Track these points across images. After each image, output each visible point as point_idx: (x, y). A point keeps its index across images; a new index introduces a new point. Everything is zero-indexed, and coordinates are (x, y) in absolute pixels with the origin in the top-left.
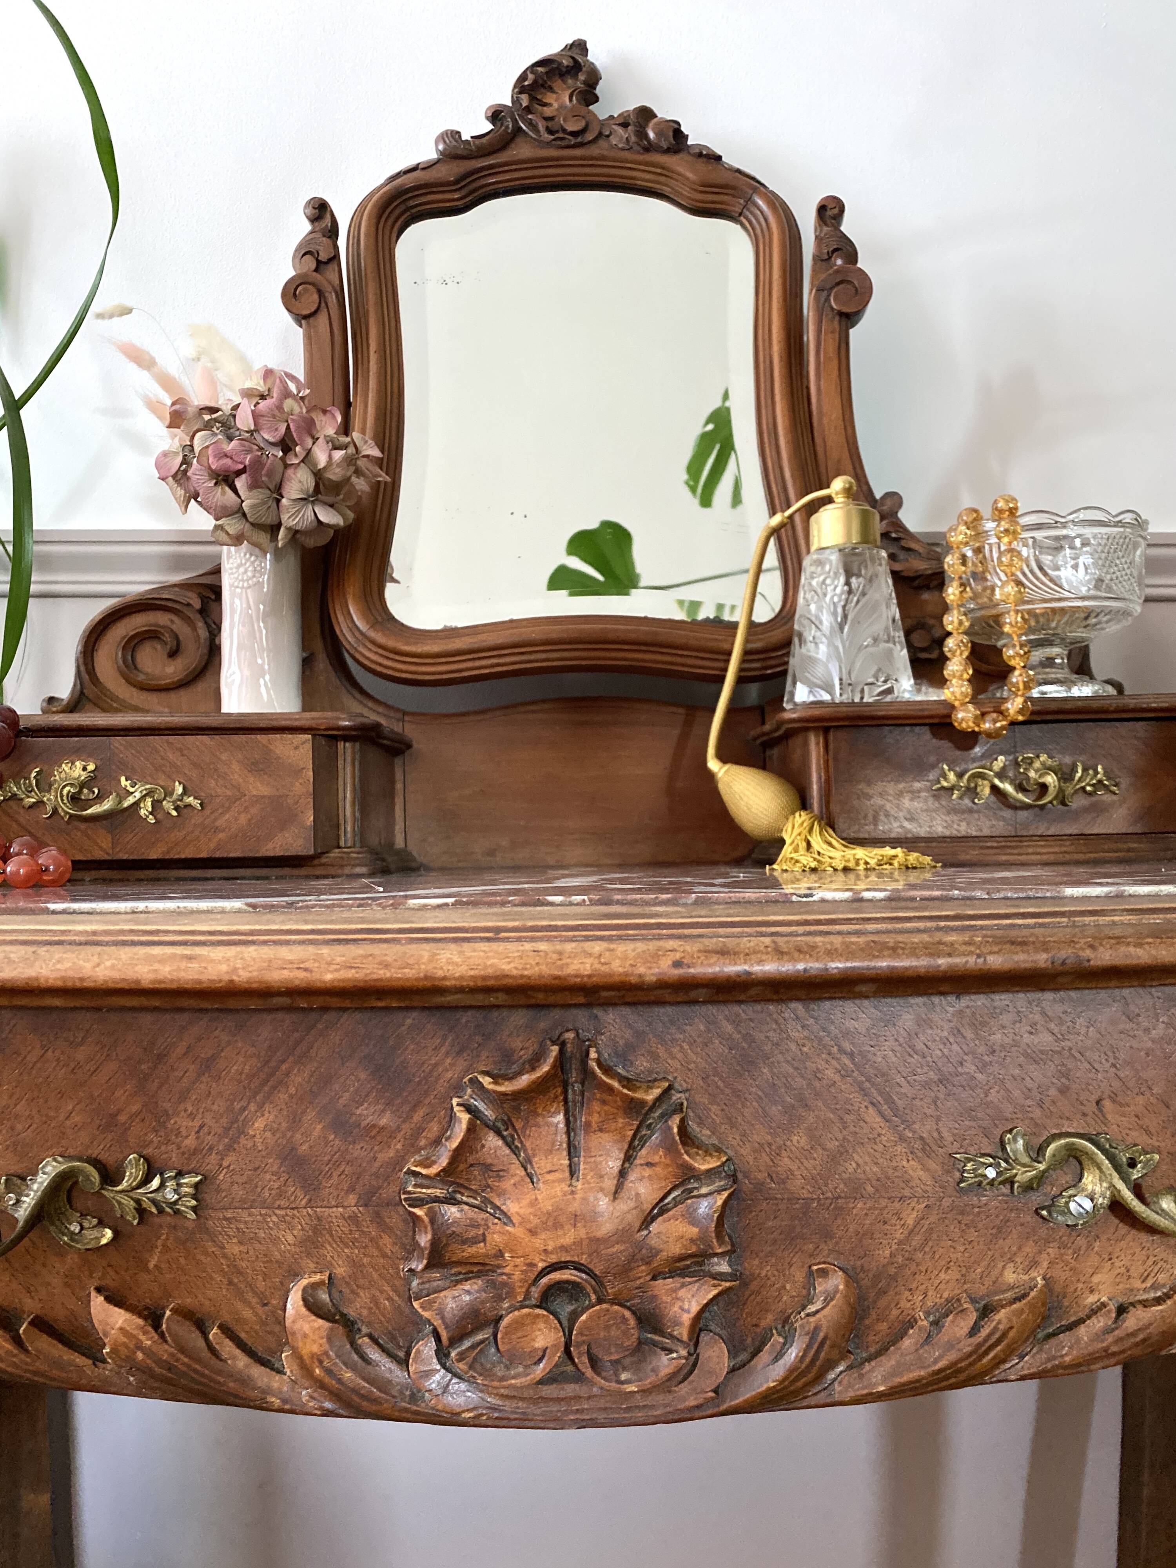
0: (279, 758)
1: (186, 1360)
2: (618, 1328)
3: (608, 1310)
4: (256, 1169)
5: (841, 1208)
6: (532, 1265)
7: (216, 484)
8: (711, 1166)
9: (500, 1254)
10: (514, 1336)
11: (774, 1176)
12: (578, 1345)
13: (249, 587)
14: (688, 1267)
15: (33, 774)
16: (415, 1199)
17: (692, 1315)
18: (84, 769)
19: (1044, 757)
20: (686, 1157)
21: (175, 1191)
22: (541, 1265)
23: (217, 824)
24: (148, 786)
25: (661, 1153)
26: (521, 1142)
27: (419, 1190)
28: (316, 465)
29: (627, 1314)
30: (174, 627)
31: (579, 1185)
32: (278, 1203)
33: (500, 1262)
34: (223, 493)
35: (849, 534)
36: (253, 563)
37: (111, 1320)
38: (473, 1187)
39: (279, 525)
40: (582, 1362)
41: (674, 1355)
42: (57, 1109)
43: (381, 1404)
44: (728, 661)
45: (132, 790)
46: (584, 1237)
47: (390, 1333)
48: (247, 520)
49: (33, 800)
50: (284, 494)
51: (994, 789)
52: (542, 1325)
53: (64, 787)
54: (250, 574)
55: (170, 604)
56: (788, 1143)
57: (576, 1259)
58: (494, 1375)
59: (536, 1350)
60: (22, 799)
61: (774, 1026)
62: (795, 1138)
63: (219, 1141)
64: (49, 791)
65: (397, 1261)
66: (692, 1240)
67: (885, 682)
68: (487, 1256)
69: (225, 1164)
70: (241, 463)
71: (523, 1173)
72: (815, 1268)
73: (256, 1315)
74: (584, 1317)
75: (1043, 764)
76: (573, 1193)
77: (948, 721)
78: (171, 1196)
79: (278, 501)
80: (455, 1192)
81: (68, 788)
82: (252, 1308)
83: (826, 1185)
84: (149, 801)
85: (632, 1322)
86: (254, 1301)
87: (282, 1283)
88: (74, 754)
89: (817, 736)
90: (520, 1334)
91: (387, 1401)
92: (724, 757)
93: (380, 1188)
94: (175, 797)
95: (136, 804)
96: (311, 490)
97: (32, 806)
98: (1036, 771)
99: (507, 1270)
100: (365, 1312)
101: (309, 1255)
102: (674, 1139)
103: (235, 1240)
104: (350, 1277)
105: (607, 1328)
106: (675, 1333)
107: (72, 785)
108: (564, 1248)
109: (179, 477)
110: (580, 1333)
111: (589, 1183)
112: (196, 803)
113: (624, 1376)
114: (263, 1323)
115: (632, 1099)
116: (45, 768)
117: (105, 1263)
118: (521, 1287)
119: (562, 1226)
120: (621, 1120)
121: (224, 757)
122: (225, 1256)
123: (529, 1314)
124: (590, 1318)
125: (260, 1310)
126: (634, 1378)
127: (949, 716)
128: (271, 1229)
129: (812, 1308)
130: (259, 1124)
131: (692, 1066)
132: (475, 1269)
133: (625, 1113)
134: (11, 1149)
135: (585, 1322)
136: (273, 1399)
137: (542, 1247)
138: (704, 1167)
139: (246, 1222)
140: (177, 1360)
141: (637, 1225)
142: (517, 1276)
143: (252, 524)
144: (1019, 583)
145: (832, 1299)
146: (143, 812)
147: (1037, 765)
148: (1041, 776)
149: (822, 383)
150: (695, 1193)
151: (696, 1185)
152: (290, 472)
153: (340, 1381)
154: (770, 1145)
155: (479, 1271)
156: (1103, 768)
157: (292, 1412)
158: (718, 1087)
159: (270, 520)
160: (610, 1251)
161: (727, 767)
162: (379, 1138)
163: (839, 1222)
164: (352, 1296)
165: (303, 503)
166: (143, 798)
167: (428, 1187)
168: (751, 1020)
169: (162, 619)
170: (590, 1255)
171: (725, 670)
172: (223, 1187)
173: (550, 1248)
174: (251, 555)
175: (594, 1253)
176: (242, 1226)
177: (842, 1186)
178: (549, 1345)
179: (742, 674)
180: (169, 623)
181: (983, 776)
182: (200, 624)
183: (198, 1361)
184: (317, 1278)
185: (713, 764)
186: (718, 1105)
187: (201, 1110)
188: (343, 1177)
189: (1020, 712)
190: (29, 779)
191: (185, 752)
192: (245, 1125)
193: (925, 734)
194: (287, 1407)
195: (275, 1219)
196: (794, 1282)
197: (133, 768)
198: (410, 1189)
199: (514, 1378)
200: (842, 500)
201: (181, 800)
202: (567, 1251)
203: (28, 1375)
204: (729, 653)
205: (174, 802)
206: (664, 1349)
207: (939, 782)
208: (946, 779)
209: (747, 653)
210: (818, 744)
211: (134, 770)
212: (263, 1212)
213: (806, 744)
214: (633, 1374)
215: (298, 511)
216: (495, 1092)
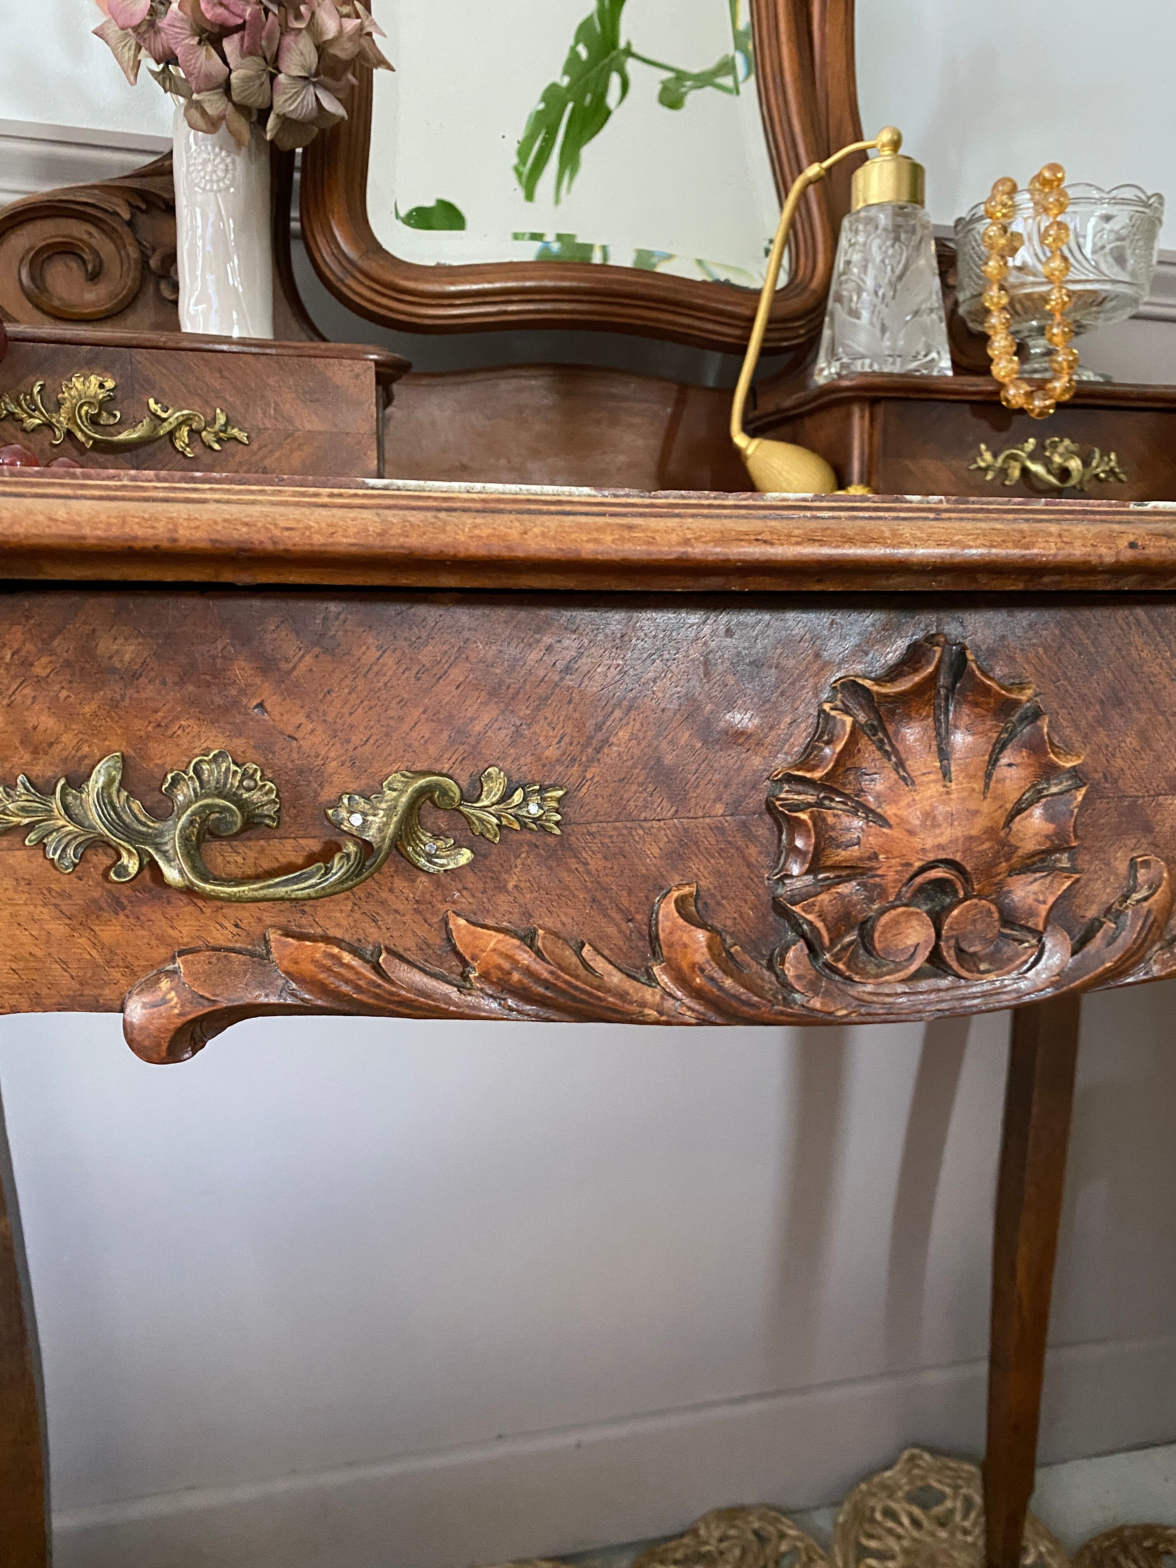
0: (338, 387)
1: (567, 977)
2: (983, 921)
3: (976, 905)
4: (621, 780)
5: (1161, 804)
6: (908, 865)
7: (199, 43)
8: (1074, 764)
9: (875, 856)
10: (889, 935)
11: (1108, 776)
12: (948, 939)
13: (219, 191)
14: (1034, 863)
15: (36, 389)
16: (789, 805)
17: (1048, 907)
18: (102, 386)
19: (1067, 442)
20: (1052, 756)
21: (540, 807)
22: (918, 864)
23: (267, 463)
24: (185, 412)
25: (1024, 754)
26: (892, 746)
27: (790, 796)
28: (321, 34)
29: (993, 908)
30: (93, 242)
31: (953, 786)
32: (644, 815)
33: (874, 864)
34: (209, 57)
35: (898, 190)
36: (223, 160)
37: (480, 943)
38: (847, 792)
39: (271, 108)
40: (949, 956)
41: (1026, 945)
42: (401, 719)
43: (759, 1008)
44: (750, 329)
45: (164, 415)
46: (960, 834)
47: (753, 941)
48: (230, 99)
49: (38, 421)
50: (282, 67)
51: (1025, 471)
52: (915, 923)
53: (81, 406)
54: (221, 174)
55: (88, 210)
56: (1123, 745)
57: (951, 857)
58: (868, 973)
59: (908, 947)
60: (22, 420)
61: (1119, 631)
62: (1128, 740)
63: (582, 752)
64: (58, 411)
65: (762, 871)
66: (1047, 837)
67: (926, 356)
68: (861, 859)
69: (589, 776)
70: (240, 16)
71: (896, 777)
72: (1139, 860)
73: (620, 931)
74: (955, 912)
75: (1066, 448)
76: (948, 793)
77: (995, 398)
78: (534, 809)
79: (273, 77)
80: (824, 798)
81: (85, 408)
82: (616, 925)
83: (1151, 783)
84: (185, 430)
85: (996, 915)
86: (617, 917)
87: (647, 897)
88: (89, 366)
89: (862, 410)
90: (894, 932)
91: (764, 1005)
92: (752, 430)
93: (746, 796)
94: (217, 427)
95: (171, 434)
96: (313, 70)
97: (36, 429)
98: (1061, 455)
99: (879, 872)
100: (729, 922)
101: (675, 868)
102: (1043, 737)
103: (599, 856)
104: (715, 888)
105: (974, 921)
106: (1030, 924)
107: (90, 404)
108: (941, 847)
109: (143, 28)
110: (951, 928)
111: (961, 783)
112: (243, 436)
113: (982, 967)
114: (629, 939)
115: (1008, 699)
116: (49, 382)
117: (460, 886)
118: (894, 887)
119: (940, 826)
120: (989, 723)
121: (271, 381)
122: (589, 873)
123: (904, 912)
124: (961, 914)
125: (624, 926)
126: (991, 967)
127: (997, 393)
128: (638, 843)
129: (1136, 896)
130: (623, 734)
131: (1045, 671)
132: (844, 874)
133: (995, 715)
134: (348, 764)
135: (956, 917)
136: (651, 1012)
137: (920, 846)
138: (1068, 765)
139: (611, 837)
140: (558, 977)
141: (1002, 823)
142: (891, 875)
143: (235, 104)
144: (1065, 259)
145: (1158, 886)
146: (179, 444)
147: (1061, 449)
148: (1066, 460)
149: (827, 28)
150: (1045, 793)
151: (1045, 786)
152: (289, 39)
153: (721, 988)
154: (1107, 746)
155: (848, 875)
156: (1117, 456)
157: (668, 1023)
158: (1067, 691)
159: (257, 101)
160: (980, 848)
161: (756, 442)
162: (747, 746)
163: (1158, 817)
164: (717, 908)
165: (302, 83)
166: (180, 425)
167: (799, 793)
168: (1099, 625)
169: (77, 230)
170: (964, 852)
171: (748, 338)
172: (587, 800)
173: (927, 847)
174: (221, 149)
175: (967, 851)
176: (607, 840)
177: (1163, 784)
178: (921, 941)
179: (767, 345)
180: (85, 237)
181: (1015, 457)
182: (128, 239)
183: (577, 977)
184: (686, 890)
185: (740, 439)
186: (1066, 708)
187: (561, 718)
188: (709, 786)
189: (1066, 390)
190: (31, 395)
191: (225, 373)
192: (610, 733)
193: (966, 413)
194: (664, 1018)
195: (641, 832)
196: (1117, 875)
197: (162, 390)
198: (782, 796)
199: (888, 974)
200: (889, 153)
201: (224, 432)
202: (943, 849)
203: (391, 1006)
204: (752, 320)
205: (216, 434)
206: (1015, 940)
207: (976, 462)
208: (983, 460)
209: (771, 321)
210: (862, 417)
211: (162, 391)
212: (629, 825)
213: (849, 417)
214: (991, 964)
215: (297, 93)
216: (878, 694)
